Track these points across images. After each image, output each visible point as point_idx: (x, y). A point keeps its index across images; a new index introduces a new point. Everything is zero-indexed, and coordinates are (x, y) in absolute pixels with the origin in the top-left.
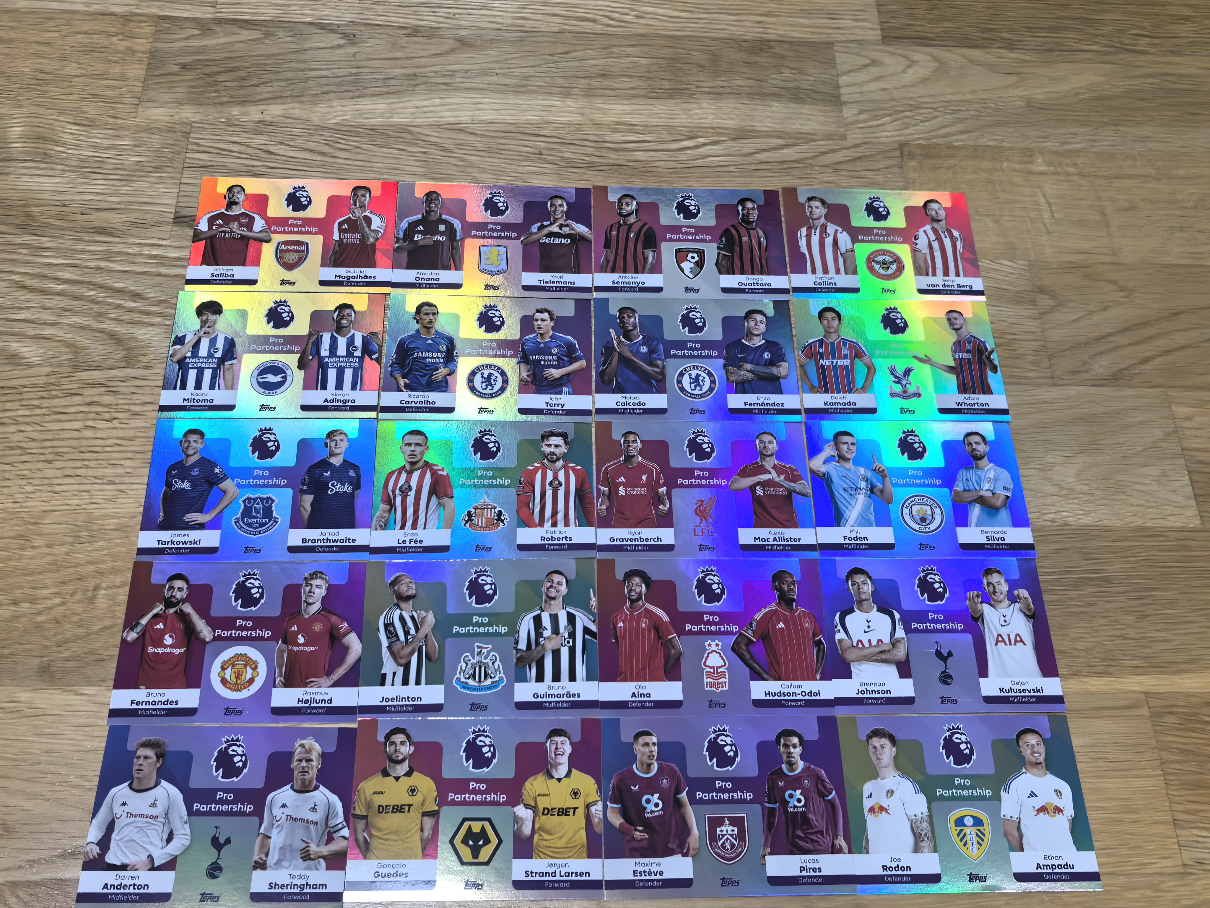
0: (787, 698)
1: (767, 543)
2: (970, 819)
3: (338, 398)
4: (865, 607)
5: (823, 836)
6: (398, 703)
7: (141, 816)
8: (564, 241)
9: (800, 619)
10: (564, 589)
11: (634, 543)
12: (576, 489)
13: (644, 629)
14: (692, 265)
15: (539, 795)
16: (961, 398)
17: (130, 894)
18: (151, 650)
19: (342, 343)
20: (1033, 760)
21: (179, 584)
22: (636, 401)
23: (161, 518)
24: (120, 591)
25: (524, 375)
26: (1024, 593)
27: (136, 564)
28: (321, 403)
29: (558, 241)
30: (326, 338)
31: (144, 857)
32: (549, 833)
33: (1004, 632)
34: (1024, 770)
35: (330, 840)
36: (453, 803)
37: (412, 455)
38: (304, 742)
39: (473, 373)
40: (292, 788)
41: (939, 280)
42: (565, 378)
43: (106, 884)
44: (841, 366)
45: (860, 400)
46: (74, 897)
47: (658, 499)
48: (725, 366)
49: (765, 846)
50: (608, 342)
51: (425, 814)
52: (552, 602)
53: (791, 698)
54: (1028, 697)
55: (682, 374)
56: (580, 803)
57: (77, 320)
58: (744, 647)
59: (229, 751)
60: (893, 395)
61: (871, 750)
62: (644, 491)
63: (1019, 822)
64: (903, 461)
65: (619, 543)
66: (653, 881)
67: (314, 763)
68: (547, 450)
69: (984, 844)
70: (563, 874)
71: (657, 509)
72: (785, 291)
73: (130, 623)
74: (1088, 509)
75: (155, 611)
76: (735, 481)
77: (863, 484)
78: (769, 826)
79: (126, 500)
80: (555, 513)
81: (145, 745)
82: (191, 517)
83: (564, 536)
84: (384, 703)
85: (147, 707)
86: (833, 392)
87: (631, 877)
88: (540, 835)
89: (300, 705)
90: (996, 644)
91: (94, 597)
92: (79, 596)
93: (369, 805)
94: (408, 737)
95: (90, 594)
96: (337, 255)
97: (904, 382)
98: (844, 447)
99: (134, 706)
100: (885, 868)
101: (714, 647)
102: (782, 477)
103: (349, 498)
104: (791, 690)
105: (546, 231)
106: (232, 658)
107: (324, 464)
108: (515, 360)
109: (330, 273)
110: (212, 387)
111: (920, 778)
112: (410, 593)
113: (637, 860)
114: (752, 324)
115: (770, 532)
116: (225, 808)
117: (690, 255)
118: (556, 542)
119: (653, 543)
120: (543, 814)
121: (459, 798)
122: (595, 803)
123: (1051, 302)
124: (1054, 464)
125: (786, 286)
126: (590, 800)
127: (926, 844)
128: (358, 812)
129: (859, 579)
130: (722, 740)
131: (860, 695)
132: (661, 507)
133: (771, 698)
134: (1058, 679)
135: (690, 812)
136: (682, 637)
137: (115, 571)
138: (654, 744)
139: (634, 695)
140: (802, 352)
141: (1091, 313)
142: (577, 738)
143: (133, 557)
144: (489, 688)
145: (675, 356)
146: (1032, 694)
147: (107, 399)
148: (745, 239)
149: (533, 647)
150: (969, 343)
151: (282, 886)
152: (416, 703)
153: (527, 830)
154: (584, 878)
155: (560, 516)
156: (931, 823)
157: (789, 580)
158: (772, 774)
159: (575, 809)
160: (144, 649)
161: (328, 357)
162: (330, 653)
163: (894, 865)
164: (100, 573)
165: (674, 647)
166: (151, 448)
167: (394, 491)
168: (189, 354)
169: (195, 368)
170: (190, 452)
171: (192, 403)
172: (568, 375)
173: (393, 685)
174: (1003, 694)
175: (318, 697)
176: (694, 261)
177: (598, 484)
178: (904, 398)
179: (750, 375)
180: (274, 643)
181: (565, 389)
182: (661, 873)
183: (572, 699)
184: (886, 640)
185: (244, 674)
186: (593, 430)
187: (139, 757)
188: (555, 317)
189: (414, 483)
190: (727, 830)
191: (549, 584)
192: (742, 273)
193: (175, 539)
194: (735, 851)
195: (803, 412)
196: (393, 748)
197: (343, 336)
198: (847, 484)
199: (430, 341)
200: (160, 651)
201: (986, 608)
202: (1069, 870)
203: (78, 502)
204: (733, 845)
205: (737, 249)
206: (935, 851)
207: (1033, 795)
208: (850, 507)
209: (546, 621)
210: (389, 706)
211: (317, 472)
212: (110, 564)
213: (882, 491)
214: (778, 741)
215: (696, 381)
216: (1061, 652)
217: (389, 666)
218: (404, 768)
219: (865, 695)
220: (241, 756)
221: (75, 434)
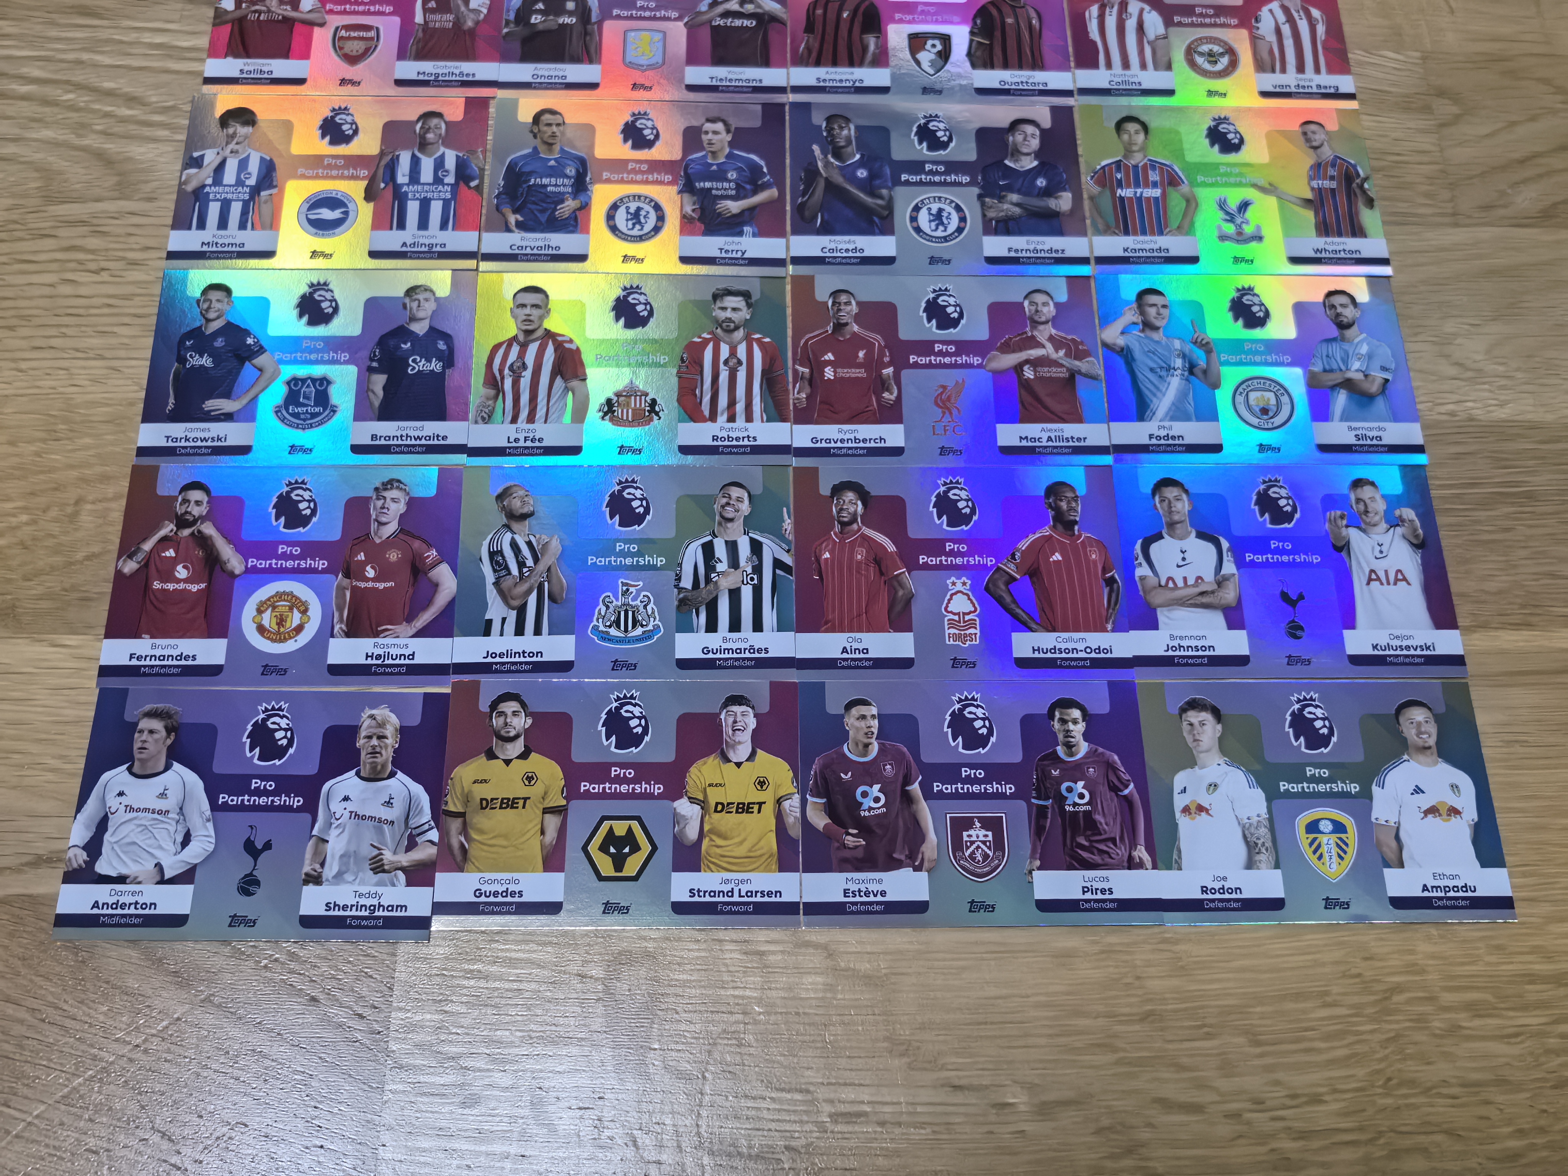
0: (1064, 655)
1: (1037, 444)
2: (1328, 823)
3: (422, 241)
4: (1178, 532)
5: (1115, 845)
6: (509, 660)
7: (146, 810)
8: (746, 23)
9: (1084, 548)
10: (745, 507)
11: (846, 445)
12: (763, 371)
13: (859, 563)
14: (933, 56)
15: (710, 785)
16: (1321, 242)
17: (131, 916)
18: (157, 585)
19: (427, 165)
20: (1420, 743)
21: (196, 495)
22: (851, 247)
23: (170, 406)
24: (113, 505)
25: (688, 209)
26: (1409, 514)
27: (135, 468)
28: (397, 247)
29: (738, 23)
30: (405, 159)
31: (150, 866)
32: (725, 838)
33: (1380, 567)
34: (1406, 757)
35: (412, 845)
36: (588, 795)
37: (528, 321)
38: (374, 712)
39: (614, 207)
40: (358, 774)
41: (1290, 79)
42: (746, 213)
43: (97, 902)
44: (1148, 199)
45: (1174, 244)
46: (52, 919)
47: (883, 385)
48: (980, 197)
49: (1033, 857)
50: (810, 164)
51: (546, 811)
52: (729, 525)
53: (1070, 655)
54: (1413, 656)
55: (917, 209)
56: (768, 797)
57: (47, 134)
58: (1003, 587)
59: (269, 723)
60: (1223, 238)
61: (1185, 725)
62: (860, 373)
63: (1398, 829)
64: (1237, 331)
65: (824, 445)
66: (871, 903)
67: (389, 741)
68: (722, 315)
69: (1347, 858)
70: (743, 893)
71: (879, 398)
72: (1068, 93)
73: (127, 549)
74: (1503, 398)
75: (162, 533)
76: (994, 357)
77: (1179, 363)
78: (1038, 831)
79: (121, 382)
80: (732, 403)
81: (152, 714)
82: (213, 404)
83: (745, 434)
84: (489, 660)
85: (153, 663)
86: (1135, 233)
87: (840, 898)
88: (711, 840)
89: (369, 661)
90: (1368, 584)
91: (76, 514)
92: (54, 513)
93: (467, 799)
94: (523, 705)
95: (69, 510)
96: (420, 45)
97: (1239, 220)
98: (1152, 311)
99: (134, 662)
100: (1204, 889)
101: (959, 587)
102: (1062, 353)
103: (438, 379)
104: (1070, 646)
105: (720, 9)
106: (272, 597)
107: (402, 333)
108: (674, 189)
109: (410, 69)
110: (242, 226)
111: (1257, 767)
112: (525, 510)
113: (850, 875)
114: (1019, 138)
115: (1043, 430)
116: (263, 800)
117: (930, 43)
118: (734, 443)
119: (873, 445)
120: (716, 811)
121: (596, 788)
122: (788, 796)
123: (1455, 110)
124: (1455, 335)
125: (1069, 86)
126: (782, 793)
127: (1264, 857)
128: (451, 808)
129: (1171, 493)
130: (970, 713)
131: (1170, 653)
132: (886, 395)
133: (1042, 655)
134: (1456, 633)
135: (924, 810)
136: (914, 573)
137: (105, 478)
138: (873, 716)
139: (844, 650)
140: (1092, 177)
141: (1513, 124)
142: (765, 708)
143: (132, 459)
144: (638, 639)
145: (907, 183)
146: (1419, 652)
147: (93, 242)
148: (1010, 21)
149: (702, 585)
150: (1333, 165)
151: (345, 907)
152: (534, 659)
153: (692, 833)
154: (773, 899)
155: (740, 407)
156: (1272, 830)
157: (1070, 495)
158: (1043, 759)
159: (760, 804)
160: (147, 586)
161: (408, 185)
162: (411, 591)
163: (1217, 885)
164: (84, 480)
165: (902, 585)
166: (156, 311)
167: (501, 371)
168: (209, 181)
169: (218, 200)
170: (212, 315)
171: (214, 249)
172: (752, 209)
173: (502, 635)
174: (1376, 652)
175: (394, 651)
176: (935, 50)
177: (794, 363)
178: (1238, 242)
179: (1017, 210)
180: (332, 577)
181: (747, 229)
182: (883, 893)
183: (757, 655)
184: (1209, 576)
185: (289, 620)
186: (788, 288)
187: (141, 731)
188: (733, 129)
189: (530, 358)
190: (978, 834)
191: (724, 501)
192: (1006, 66)
193: (191, 435)
194: (989, 865)
195: (1092, 261)
196: (501, 720)
197: (430, 156)
198: (1155, 361)
199: (552, 163)
200: (170, 586)
201: (1353, 534)
202: (1470, 894)
203: (52, 383)
204: (986, 856)
205: (998, 34)
206: (1277, 866)
207: (1418, 790)
208: (1159, 394)
209: (720, 550)
210: (496, 664)
211: (392, 343)
212: (98, 469)
213: (1205, 372)
214: (1051, 715)
215: (938, 218)
216: (1462, 595)
217: (496, 609)
218: (518, 747)
219: (1177, 653)
220: (286, 730)
221: (47, 291)
